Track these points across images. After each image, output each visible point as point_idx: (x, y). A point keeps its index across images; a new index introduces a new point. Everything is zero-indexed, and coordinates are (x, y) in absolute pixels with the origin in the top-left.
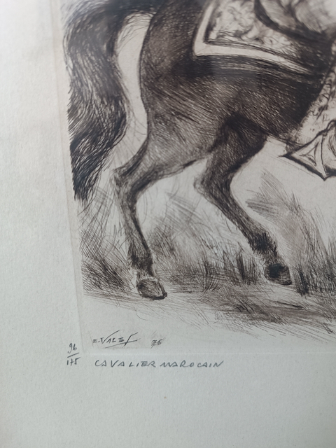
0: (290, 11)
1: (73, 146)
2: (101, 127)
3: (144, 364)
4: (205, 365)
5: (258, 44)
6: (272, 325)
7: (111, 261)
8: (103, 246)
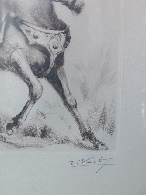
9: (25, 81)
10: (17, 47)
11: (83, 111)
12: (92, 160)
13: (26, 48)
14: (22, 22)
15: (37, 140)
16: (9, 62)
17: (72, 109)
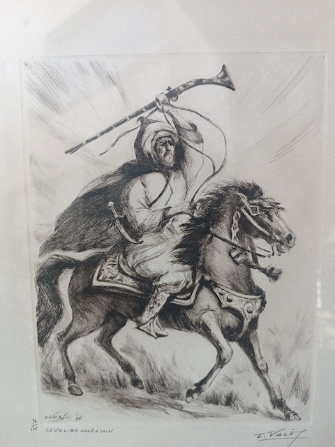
0: (133, 269)
1: (38, 323)
2: (51, 315)
3: (72, 430)
4: (104, 431)
5: (120, 282)
6: (137, 409)
7: (55, 376)
8: (52, 369)
9: (213, 344)
10: (208, 309)
11: (274, 377)
12: (283, 433)
13: (218, 310)
14: (216, 285)
15: (220, 409)
16: (197, 323)
17: (262, 375)
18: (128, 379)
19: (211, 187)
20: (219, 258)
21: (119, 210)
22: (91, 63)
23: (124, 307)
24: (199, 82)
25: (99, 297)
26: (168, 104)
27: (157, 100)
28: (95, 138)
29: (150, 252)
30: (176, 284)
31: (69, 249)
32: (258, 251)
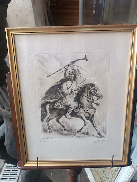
6: (65, 136)
9: (83, 121)
10: (82, 113)
11: (98, 128)
12: (100, 141)
13: (85, 113)
15: (85, 135)
16: (80, 116)
17: (95, 127)
18: (63, 129)
19: (82, 84)
20: (85, 101)
21: (61, 90)
22: (53, 55)
23: (62, 112)
24: (80, 59)
25: (56, 110)
26: (72, 65)
27: (69, 64)
28: (55, 73)
29: (68, 100)
30: (74, 107)
31: (49, 99)
32: (94, 99)
